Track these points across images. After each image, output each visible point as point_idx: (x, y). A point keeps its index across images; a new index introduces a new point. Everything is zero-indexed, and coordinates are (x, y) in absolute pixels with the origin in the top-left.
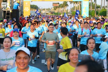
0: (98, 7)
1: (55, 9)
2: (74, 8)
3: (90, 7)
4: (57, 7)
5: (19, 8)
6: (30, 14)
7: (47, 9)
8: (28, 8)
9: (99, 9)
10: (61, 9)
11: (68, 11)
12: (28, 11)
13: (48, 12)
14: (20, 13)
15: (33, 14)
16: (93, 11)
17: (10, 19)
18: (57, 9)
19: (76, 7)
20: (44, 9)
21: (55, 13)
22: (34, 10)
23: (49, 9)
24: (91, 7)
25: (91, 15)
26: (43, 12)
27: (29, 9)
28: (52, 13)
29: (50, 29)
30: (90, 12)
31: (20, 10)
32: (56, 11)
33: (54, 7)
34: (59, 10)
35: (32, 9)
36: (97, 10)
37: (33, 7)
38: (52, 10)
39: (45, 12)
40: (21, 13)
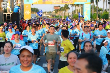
0: (100, 10)
1: (56, 12)
2: (76, 11)
3: (91, 10)
4: (58, 10)
5: (19, 11)
6: (31, 17)
7: (48, 12)
8: (28, 11)
9: (101, 12)
10: (62, 12)
11: (70, 14)
12: (28, 14)
13: (49, 15)
14: (20, 16)
15: (33, 18)
16: (95, 13)
17: (10, 22)
18: (58, 12)
19: (78, 10)
20: (45, 12)
21: (56, 16)
22: (34, 13)
23: (50, 12)
24: (93, 10)
25: (93, 18)
26: (44, 15)
27: (29, 13)
28: (53, 16)
29: (51, 30)
30: (91, 15)
31: (21, 14)
32: (57, 15)
33: (55, 10)
34: (61, 13)
35: (33, 12)
36: (99, 13)
37: (34, 10)
38: (53, 13)
39: (46, 15)
40: (22, 17)
